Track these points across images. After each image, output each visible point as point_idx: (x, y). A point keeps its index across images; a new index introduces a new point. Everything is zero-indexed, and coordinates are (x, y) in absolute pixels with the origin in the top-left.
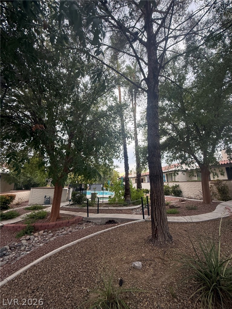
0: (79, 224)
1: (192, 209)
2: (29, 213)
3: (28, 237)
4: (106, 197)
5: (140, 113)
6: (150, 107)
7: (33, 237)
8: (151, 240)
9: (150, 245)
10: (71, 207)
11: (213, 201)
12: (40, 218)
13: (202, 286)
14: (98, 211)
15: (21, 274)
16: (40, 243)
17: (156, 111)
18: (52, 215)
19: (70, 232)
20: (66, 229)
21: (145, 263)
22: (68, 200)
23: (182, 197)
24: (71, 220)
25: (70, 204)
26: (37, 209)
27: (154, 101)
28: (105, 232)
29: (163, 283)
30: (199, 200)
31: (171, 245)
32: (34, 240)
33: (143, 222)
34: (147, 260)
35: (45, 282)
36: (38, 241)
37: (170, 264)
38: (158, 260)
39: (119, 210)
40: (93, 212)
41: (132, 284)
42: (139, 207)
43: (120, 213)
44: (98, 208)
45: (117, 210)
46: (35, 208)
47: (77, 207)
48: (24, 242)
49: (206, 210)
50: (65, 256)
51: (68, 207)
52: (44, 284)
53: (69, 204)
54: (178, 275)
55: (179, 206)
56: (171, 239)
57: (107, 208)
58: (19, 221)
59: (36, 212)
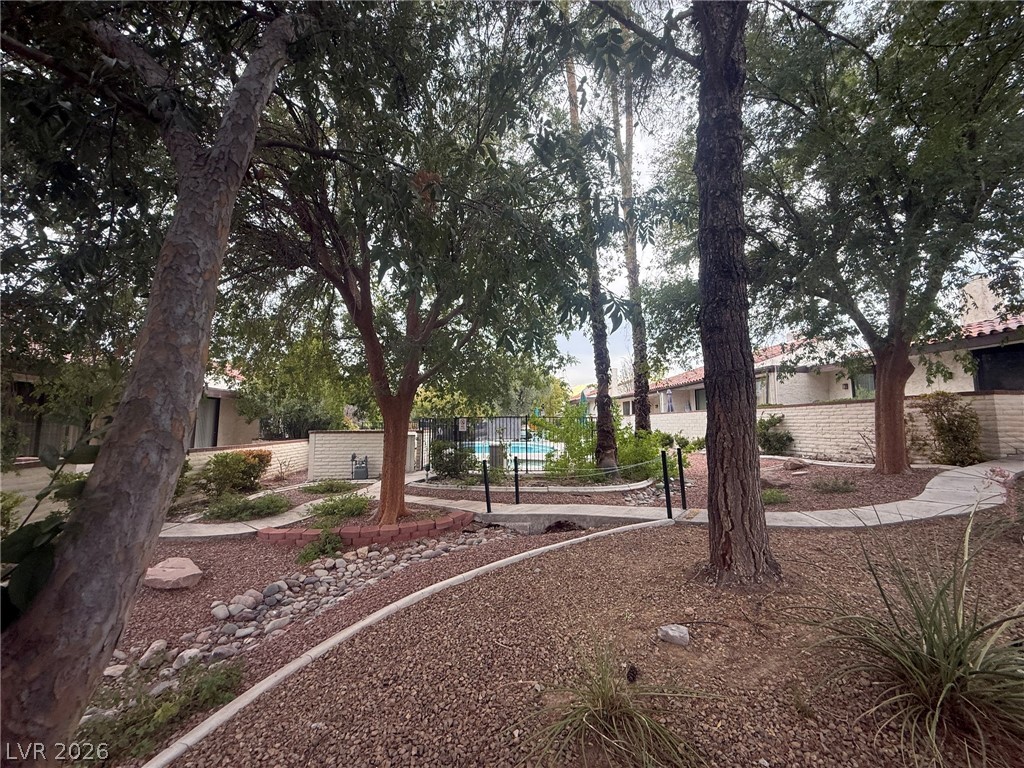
0: (464, 531)
1: (835, 490)
2: (319, 502)
3: (330, 562)
4: (537, 459)
5: (650, 160)
6: (711, 123)
7: (341, 563)
8: (708, 573)
9: (707, 584)
10: (433, 486)
11: (912, 466)
12: (353, 515)
13: (898, 691)
14: (517, 498)
15: (340, 644)
16: (366, 578)
17: (733, 137)
18: (383, 506)
19: (446, 551)
20: (430, 545)
21: (699, 630)
22: (419, 467)
23: (791, 455)
24: (441, 521)
25: (429, 476)
26: (337, 492)
27: (728, 97)
28: (550, 551)
29: (763, 681)
30: (858, 465)
31: (778, 586)
32: (347, 570)
33: (668, 527)
34: (704, 623)
35: (411, 665)
36: (358, 572)
37: (779, 634)
38: (737, 624)
39: (581, 494)
40: (504, 499)
41: (665, 678)
42: (645, 485)
43: (585, 502)
44: (517, 489)
45: (575, 495)
46: (330, 488)
47: (451, 485)
48: (322, 574)
49: (886, 492)
50: (448, 607)
51: (424, 485)
52: (409, 670)
53: (424, 477)
54: (809, 665)
55: (785, 480)
56: (777, 569)
57: (543, 489)
58: (296, 522)
59: (337, 498)
